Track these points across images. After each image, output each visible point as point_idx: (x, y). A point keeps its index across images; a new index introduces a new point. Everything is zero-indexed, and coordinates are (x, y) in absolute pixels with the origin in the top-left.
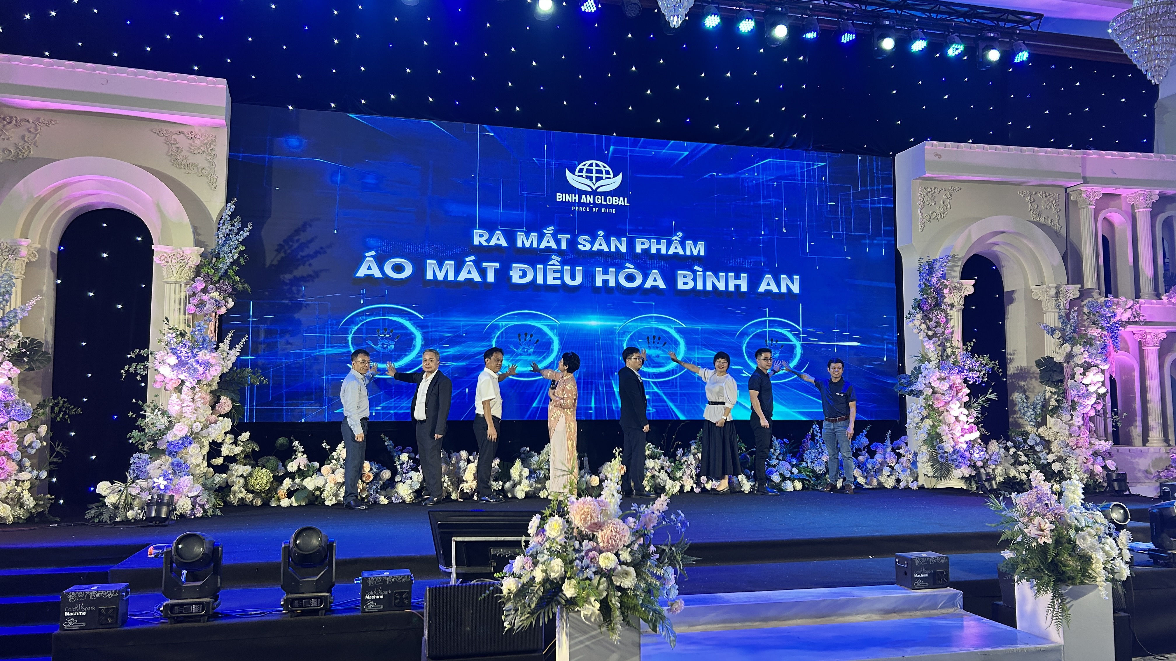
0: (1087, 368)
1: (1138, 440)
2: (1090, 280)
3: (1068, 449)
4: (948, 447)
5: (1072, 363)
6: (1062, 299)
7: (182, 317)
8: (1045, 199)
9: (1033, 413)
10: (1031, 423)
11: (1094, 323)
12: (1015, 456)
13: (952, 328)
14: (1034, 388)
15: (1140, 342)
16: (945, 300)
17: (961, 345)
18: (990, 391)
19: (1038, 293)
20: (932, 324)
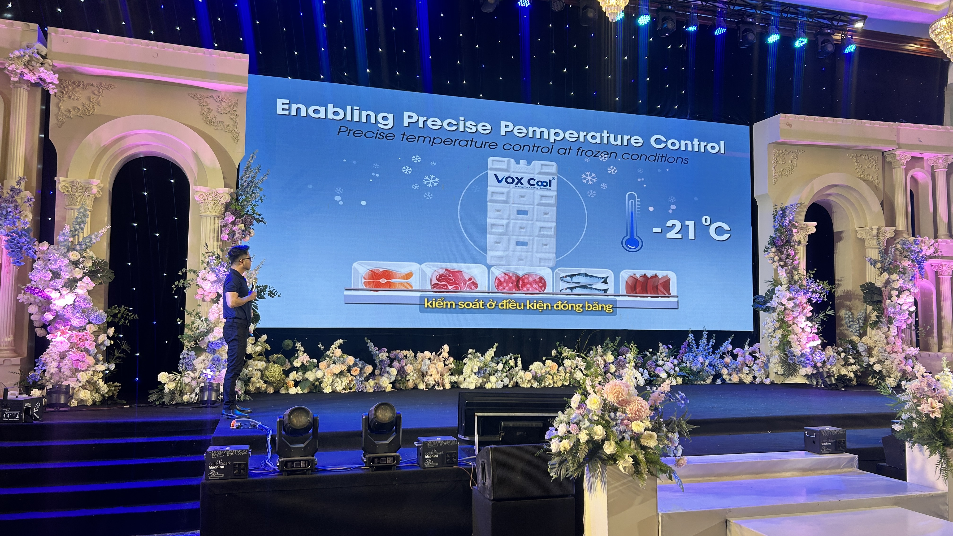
0: (900, 291)
1: (936, 348)
2: (902, 222)
3: (886, 354)
4: (797, 350)
5: (888, 287)
6: (881, 238)
7: (216, 243)
8: (868, 160)
9: (857, 326)
10: (856, 334)
11: (906, 257)
12: (846, 359)
13: (799, 259)
14: (858, 306)
15: (936, 272)
16: (793, 238)
17: (805, 272)
18: (829, 309)
19: (862, 234)
20: (784, 256)
